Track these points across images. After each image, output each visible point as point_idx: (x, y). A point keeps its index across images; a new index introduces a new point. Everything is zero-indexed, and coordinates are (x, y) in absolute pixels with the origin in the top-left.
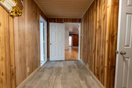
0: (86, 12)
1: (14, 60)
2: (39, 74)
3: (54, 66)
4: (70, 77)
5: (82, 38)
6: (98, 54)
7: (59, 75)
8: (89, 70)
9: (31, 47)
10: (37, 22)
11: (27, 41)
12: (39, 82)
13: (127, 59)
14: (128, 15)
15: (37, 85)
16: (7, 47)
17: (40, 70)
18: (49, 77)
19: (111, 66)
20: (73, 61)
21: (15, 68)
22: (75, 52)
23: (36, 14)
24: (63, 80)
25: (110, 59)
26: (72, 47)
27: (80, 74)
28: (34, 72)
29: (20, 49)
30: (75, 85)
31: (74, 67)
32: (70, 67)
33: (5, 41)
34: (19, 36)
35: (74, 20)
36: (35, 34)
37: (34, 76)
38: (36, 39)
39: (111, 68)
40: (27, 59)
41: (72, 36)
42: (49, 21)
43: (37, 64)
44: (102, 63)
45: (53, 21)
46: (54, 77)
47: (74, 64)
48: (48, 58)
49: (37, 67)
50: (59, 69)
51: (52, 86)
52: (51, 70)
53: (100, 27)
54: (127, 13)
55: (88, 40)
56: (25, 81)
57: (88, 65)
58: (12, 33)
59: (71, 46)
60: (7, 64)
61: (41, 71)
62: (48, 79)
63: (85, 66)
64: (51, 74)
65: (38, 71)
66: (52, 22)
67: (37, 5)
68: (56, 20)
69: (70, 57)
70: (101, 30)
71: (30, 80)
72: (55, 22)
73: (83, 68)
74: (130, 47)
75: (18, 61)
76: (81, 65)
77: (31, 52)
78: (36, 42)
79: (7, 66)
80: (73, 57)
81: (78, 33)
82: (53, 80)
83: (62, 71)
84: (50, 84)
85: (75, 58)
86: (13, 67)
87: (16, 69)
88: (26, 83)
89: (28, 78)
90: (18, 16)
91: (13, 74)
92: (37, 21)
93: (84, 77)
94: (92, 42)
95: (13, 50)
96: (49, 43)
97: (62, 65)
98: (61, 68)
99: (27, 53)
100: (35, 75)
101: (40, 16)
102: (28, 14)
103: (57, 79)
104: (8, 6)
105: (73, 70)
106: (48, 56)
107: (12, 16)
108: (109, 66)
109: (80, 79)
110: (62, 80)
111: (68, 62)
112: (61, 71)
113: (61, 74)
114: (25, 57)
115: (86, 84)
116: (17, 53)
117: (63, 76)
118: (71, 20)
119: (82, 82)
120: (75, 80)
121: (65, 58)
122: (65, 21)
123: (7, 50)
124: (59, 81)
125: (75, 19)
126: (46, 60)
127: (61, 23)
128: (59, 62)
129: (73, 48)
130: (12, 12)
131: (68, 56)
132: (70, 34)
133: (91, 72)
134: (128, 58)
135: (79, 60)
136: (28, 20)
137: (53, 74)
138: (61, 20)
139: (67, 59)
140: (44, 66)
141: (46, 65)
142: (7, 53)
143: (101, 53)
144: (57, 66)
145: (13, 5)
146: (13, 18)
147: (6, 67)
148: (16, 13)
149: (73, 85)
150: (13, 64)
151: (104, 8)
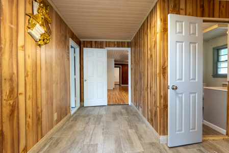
0: (136, 33)
1: (40, 101)
2: (70, 124)
3: (90, 113)
4: (114, 125)
5: (133, 70)
6: (150, 92)
7: (99, 124)
8: (142, 115)
9: (59, 85)
10: (67, 49)
11: (54, 76)
12: (71, 133)
13: (180, 95)
14: (178, 44)
15: (69, 137)
16: (34, 83)
17: (71, 119)
18: (85, 127)
19: (164, 106)
20: (120, 106)
21: (42, 111)
22: (124, 93)
23: (66, 38)
24: (105, 130)
25: (163, 96)
26: (120, 85)
27: (129, 122)
28: (62, 121)
29: (47, 87)
30: (122, 134)
31: (122, 114)
32: (114, 114)
33: (33, 76)
34: (46, 69)
35: (120, 44)
36: (64, 66)
37: (62, 126)
38: (65, 73)
39: (164, 108)
40: (54, 101)
41: (120, 67)
42: (82, 46)
43: (66, 110)
44: (155, 102)
45: (89, 45)
46: (92, 127)
47: (122, 110)
48: (82, 103)
49: (66, 115)
50: (99, 117)
51: (90, 137)
52: (87, 118)
53: (151, 56)
54: (177, 42)
55: (140, 73)
56: (52, 131)
57: (141, 109)
58: (39, 66)
59: (119, 83)
60: (34, 104)
61: (72, 121)
62: (84, 129)
63: (137, 112)
64: (87, 123)
65: (68, 120)
66: (87, 47)
67: (66, 25)
68: (93, 44)
69: (116, 101)
70: (152, 60)
71: (58, 131)
72: (92, 47)
73: (135, 115)
74: (183, 80)
75: (44, 102)
76: (131, 110)
77: (59, 91)
78: (65, 77)
79: (34, 107)
80: (121, 100)
81: (128, 62)
82: (91, 130)
83: (104, 119)
84: (87, 135)
85: (124, 102)
86: (40, 110)
87: (43, 113)
88: (53, 134)
89: (55, 127)
90: (46, 43)
91: (39, 119)
92: (67, 47)
93: (134, 126)
94: (144, 76)
95: (40, 87)
96: (83, 78)
97: (103, 112)
98: (101, 116)
99: (54, 93)
100: (64, 125)
101: (70, 39)
102: (56, 40)
103: (96, 129)
104: (36, 34)
105: (119, 117)
106: (82, 100)
107: (39, 45)
108: (162, 105)
109: (129, 128)
110: (103, 129)
111: (112, 107)
112: (102, 119)
113: (101, 123)
114: (51, 98)
115: (136, 132)
116: (44, 91)
117: (105, 125)
118: (116, 43)
119: (131, 132)
120: (122, 129)
121: (108, 101)
122: (108, 45)
123: (34, 88)
124: (99, 131)
125: (122, 42)
126: (78, 105)
127: (101, 48)
128: (98, 108)
129: (122, 87)
130: (40, 40)
131: (113, 99)
132: (115, 64)
133: (144, 118)
134: (182, 94)
135: (130, 104)
136: (56, 47)
137: (90, 123)
138: (101, 44)
139: (111, 104)
140: (77, 114)
141: (79, 112)
142: (34, 91)
143: (153, 90)
144: (96, 114)
145: (41, 32)
146: (40, 47)
147: (33, 109)
148: (44, 40)
149: (119, 134)
150: (39, 106)
151: (154, 33)
